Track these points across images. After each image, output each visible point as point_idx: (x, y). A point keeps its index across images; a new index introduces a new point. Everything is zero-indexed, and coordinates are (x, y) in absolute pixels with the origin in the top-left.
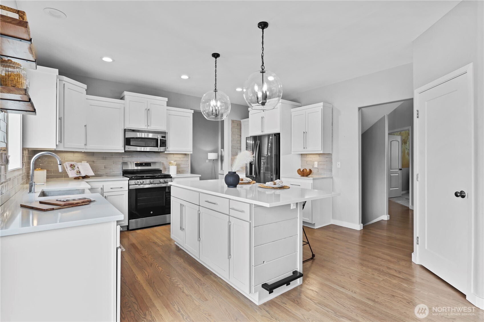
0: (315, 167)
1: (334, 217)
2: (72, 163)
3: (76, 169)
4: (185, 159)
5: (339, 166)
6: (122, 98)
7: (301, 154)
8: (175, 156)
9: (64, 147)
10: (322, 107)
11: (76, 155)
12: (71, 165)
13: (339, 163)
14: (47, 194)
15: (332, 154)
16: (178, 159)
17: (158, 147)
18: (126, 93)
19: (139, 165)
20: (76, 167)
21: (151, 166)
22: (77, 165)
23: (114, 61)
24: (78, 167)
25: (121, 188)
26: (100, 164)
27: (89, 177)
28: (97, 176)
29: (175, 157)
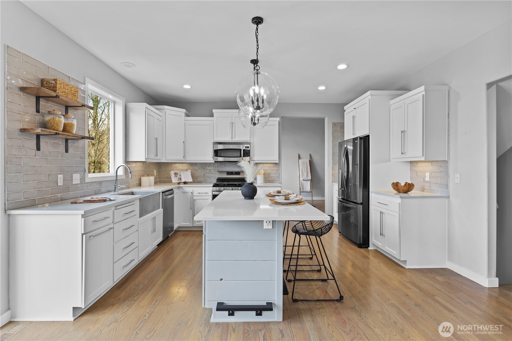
0: (426, 180)
1: (450, 259)
2: (176, 172)
3: (179, 176)
4: (275, 168)
5: (458, 181)
6: (212, 116)
7: (411, 162)
8: (265, 165)
9: (166, 160)
10: (424, 93)
11: (184, 165)
12: (175, 173)
13: (458, 175)
14: (135, 194)
15: (448, 161)
16: (268, 168)
17: (241, 157)
18: (214, 111)
19: (231, 174)
20: (179, 174)
21: (240, 175)
22: (179, 173)
23: (192, 87)
24: (180, 175)
25: (206, 193)
26: (200, 172)
27: (187, 183)
28: (194, 182)
29: (265, 167)
